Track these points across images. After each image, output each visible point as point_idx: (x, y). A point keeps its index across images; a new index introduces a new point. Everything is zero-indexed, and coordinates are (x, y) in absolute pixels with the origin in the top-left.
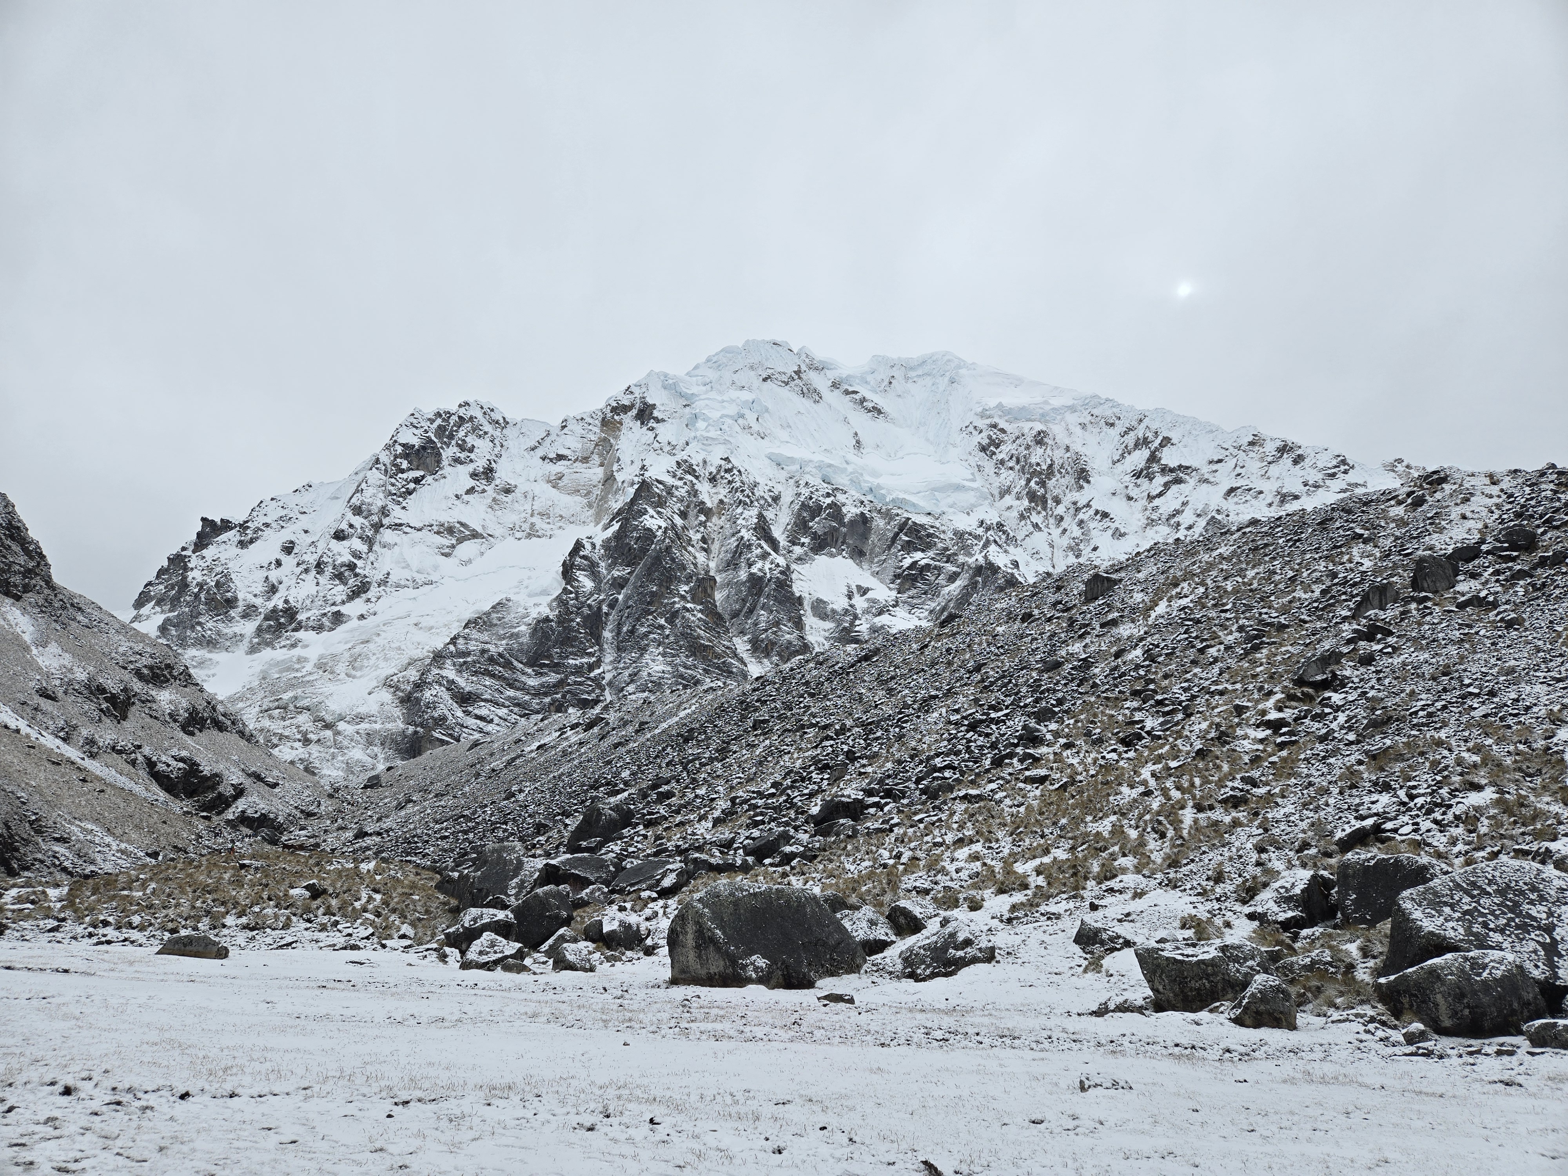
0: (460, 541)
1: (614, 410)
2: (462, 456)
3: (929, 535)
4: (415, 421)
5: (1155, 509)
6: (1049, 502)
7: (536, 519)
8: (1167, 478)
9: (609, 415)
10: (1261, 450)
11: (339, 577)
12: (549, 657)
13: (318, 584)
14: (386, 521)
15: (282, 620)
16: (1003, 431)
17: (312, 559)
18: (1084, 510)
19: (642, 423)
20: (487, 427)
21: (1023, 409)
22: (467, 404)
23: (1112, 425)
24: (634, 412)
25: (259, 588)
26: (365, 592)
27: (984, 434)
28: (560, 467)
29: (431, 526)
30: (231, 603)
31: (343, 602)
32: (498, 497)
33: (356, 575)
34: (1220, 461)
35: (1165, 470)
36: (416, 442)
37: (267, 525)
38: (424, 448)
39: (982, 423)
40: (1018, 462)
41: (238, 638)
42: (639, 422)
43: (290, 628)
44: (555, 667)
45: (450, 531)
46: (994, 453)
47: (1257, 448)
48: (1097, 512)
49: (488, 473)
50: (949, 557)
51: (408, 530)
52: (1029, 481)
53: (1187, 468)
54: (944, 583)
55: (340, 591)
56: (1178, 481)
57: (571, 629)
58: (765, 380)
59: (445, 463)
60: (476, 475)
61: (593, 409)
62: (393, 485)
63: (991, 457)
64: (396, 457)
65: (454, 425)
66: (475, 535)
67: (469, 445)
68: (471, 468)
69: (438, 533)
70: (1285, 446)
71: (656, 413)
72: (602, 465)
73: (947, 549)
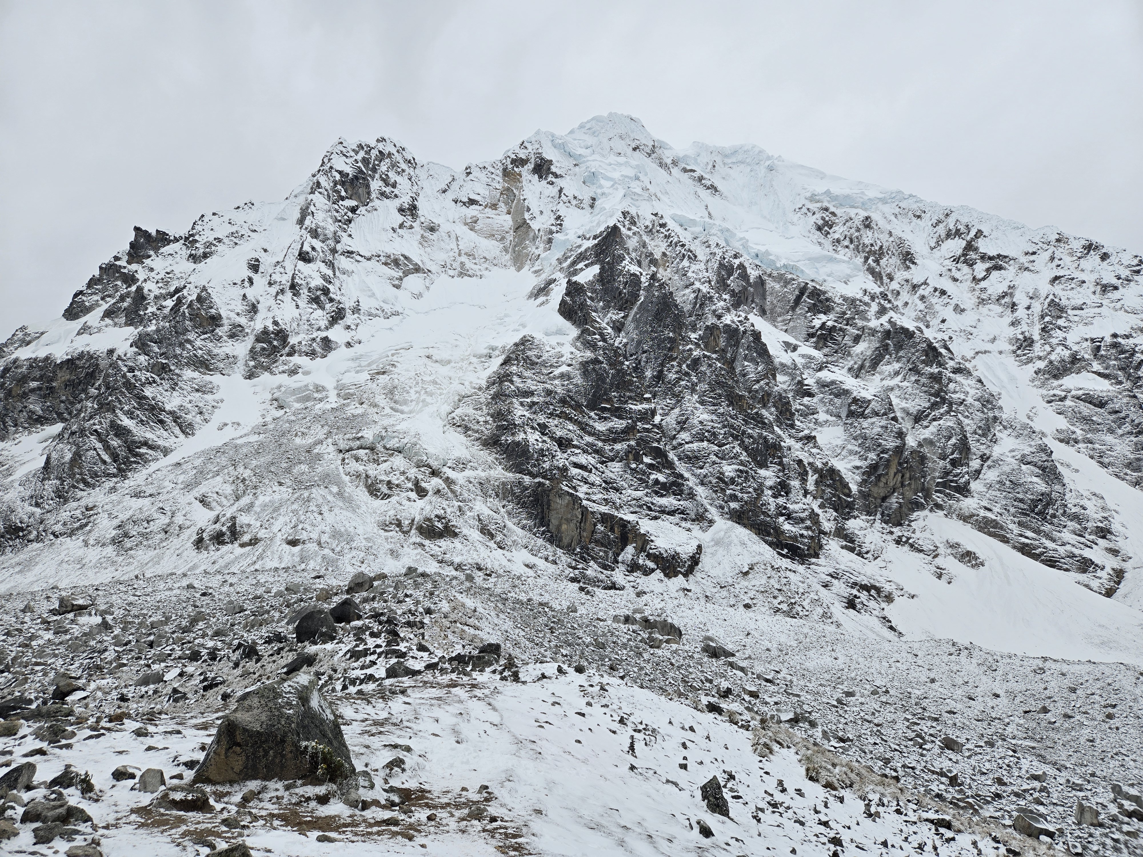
0: (406, 274)
1: (513, 161)
2: (388, 190)
3: (827, 300)
4: (344, 150)
5: (983, 290)
6: (885, 278)
7: (464, 259)
8: (988, 265)
9: (510, 166)
10: (1067, 247)
11: (316, 300)
12: (609, 401)
13: (297, 306)
14: (339, 247)
15: (275, 343)
16: (833, 214)
17: (285, 280)
18: (923, 287)
19: (540, 177)
20: (403, 166)
21: (847, 197)
22: (384, 140)
23: (919, 217)
24: (530, 166)
25: (240, 306)
26: (342, 319)
27: (818, 216)
28: (473, 211)
29: (379, 256)
30: (215, 320)
31: (327, 328)
32: (426, 234)
33: (331, 300)
34: (1034, 253)
35: (984, 258)
36: (349, 170)
37: (219, 240)
38: (356, 178)
39: (814, 206)
40: (851, 241)
41: (231, 360)
42: (536, 176)
43: (283, 352)
44: (618, 413)
45: (396, 263)
46: (828, 233)
47: (1062, 245)
48: (936, 290)
49: (411, 210)
50: (848, 320)
51: (358, 258)
52: (867, 259)
53: (1006, 257)
54: (850, 343)
55: (320, 317)
56: (998, 268)
57: (625, 374)
58: (634, 149)
59: (373, 195)
60: (403, 211)
61: (493, 160)
62: (337, 212)
63: (826, 236)
64: (336, 183)
65: (376, 159)
66: (417, 269)
67: (392, 181)
68: (397, 203)
69: (386, 264)
70: (1091, 245)
71: (553, 169)
72: (509, 213)
73: (844, 313)
